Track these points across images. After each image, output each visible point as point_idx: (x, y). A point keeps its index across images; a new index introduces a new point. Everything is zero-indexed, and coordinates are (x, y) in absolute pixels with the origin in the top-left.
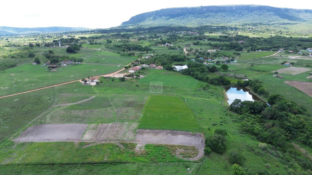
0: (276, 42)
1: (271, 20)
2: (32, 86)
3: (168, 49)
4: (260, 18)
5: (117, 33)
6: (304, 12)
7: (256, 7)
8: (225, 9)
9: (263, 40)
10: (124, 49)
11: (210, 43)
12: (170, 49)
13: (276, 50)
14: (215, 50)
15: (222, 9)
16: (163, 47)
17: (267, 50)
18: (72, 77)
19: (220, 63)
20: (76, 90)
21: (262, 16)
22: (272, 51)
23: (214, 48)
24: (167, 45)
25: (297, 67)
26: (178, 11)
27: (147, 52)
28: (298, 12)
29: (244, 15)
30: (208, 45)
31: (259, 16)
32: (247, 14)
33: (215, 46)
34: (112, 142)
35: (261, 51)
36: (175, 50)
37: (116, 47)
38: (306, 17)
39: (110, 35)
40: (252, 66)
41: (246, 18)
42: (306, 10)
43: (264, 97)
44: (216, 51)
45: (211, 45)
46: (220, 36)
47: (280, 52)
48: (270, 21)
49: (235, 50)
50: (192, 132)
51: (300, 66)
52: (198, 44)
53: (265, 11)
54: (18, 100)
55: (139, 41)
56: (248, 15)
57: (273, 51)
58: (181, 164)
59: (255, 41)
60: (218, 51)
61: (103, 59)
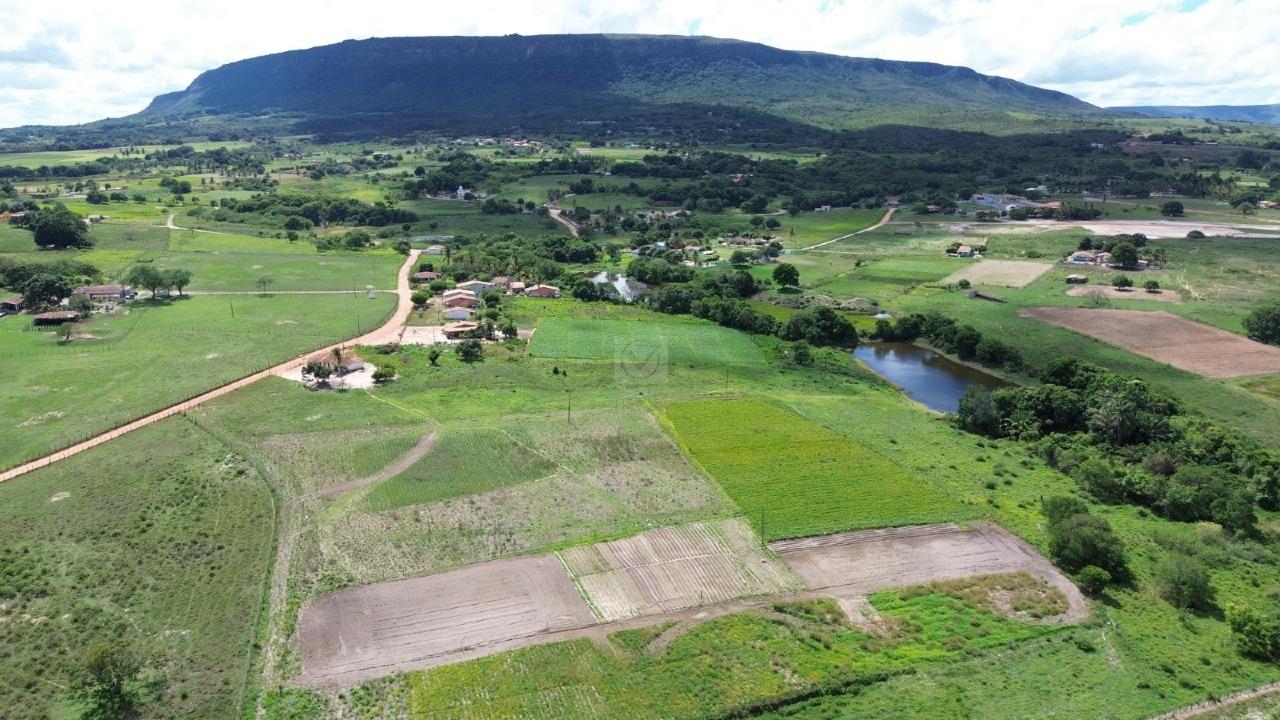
0: (850, 175)
1: (777, 97)
2: (54, 420)
3: (479, 214)
4: (738, 89)
5: (167, 148)
6: (874, 70)
7: (716, 46)
8: (608, 48)
9: (804, 170)
10: (293, 219)
11: (633, 185)
12: (491, 213)
13: (878, 205)
14: (674, 213)
15: (597, 49)
16: (447, 205)
17: (846, 204)
18: (215, 359)
19: (747, 261)
20: (315, 417)
21: (741, 81)
22: (864, 210)
23: (659, 202)
24: (467, 197)
25: (997, 258)
26: (419, 51)
27: (406, 228)
28: (854, 69)
29: (680, 74)
30: (625, 191)
31: (734, 80)
32: (690, 73)
33: (661, 198)
34: (734, 609)
35: (828, 207)
36: (518, 216)
37: (239, 211)
38: (881, 88)
39: (142, 156)
40: (858, 265)
41: (688, 87)
42: (877, 60)
43: (1012, 372)
44: (677, 215)
45: (641, 194)
46: (647, 158)
47: (892, 210)
48: (772, 101)
49: (743, 208)
50: (957, 523)
51: (1007, 256)
52: (589, 192)
53: (749, 62)
54: (67, 495)
55: (318, 182)
56: (695, 75)
57: (870, 207)
58: (1057, 641)
59: (783, 173)
60: (685, 215)
61: (256, 267)
